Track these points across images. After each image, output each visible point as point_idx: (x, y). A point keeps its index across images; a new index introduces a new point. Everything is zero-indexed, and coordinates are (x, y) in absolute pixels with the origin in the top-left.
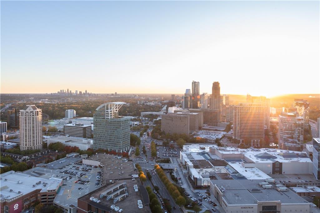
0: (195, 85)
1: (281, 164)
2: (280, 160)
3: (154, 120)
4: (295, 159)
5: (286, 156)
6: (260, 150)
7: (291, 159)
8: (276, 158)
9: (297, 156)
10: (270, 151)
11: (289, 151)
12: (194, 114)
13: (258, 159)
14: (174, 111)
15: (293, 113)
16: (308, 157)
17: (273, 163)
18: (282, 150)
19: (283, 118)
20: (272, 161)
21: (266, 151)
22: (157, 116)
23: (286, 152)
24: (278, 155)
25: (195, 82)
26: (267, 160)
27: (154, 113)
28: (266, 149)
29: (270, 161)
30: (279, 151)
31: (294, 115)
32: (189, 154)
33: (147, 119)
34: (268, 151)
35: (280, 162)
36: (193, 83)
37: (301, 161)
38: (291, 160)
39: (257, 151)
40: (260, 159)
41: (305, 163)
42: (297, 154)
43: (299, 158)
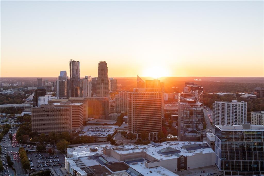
0: (74, 65)
1: (186, 158)
2: (184, 153)
3: (17, 115)
4: (198, 151)
5: (189, 149)
6: (162, 144)
7: (194, 151)
8: (180, 152)
9: (200, 147)
10: (173, 145)
11: (191, 142)
12: (76, 104)
13: (162, 156)
14: (48, 102)
15: (192, 99)
16: (210, 147)
17: (178, 158)
18: (183, 142)
19: (183, 105)
20: (177, 156)
21: (168, 145)
22: (20, 110)
23: (188, 144)
24: (181, 148)
25: (74, 62)
26: (171, 156)
27: (15, 106)
28: (168, 143)
29: (174, 157)
30: (181, 144)
31: (193, 100)
32: (78, 159)
33: (4, 114)
34: (170, 145)
35: (185, 156)
36: (71, 62)
37: (204, 152)
38: (195, 153)
39: (159, 146)
40: (164, 155)
41: (208, 153)
42: (200, 145)
43: (202, 149)
